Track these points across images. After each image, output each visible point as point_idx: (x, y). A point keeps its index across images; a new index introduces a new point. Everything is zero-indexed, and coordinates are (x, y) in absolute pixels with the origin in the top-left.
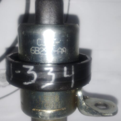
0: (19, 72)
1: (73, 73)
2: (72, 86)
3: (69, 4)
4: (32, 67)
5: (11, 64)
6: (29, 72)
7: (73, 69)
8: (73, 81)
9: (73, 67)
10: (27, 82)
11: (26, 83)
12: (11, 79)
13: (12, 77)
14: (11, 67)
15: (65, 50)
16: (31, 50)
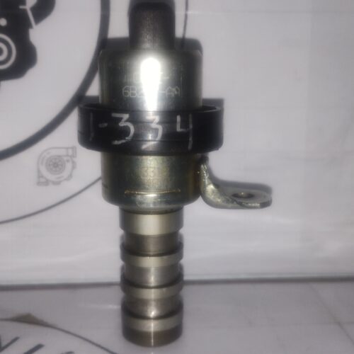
0: (106, 125)
1: (191, 126)
2: (190, 147)
3: (186, 16)
4: (126, 116)
5: (91, 115)
6: (122, 124)
7: (191, 120)
8: (191, 139)
9: (190, 116)
10: (118, 140)
11: (116, 143)
12: (91, 139)
13: (92, 135)
14: (91, 119)
15: (177, 90)
16: (123, 91)
